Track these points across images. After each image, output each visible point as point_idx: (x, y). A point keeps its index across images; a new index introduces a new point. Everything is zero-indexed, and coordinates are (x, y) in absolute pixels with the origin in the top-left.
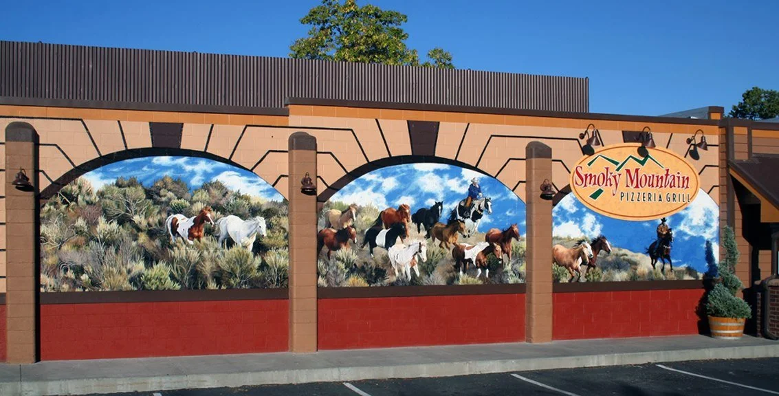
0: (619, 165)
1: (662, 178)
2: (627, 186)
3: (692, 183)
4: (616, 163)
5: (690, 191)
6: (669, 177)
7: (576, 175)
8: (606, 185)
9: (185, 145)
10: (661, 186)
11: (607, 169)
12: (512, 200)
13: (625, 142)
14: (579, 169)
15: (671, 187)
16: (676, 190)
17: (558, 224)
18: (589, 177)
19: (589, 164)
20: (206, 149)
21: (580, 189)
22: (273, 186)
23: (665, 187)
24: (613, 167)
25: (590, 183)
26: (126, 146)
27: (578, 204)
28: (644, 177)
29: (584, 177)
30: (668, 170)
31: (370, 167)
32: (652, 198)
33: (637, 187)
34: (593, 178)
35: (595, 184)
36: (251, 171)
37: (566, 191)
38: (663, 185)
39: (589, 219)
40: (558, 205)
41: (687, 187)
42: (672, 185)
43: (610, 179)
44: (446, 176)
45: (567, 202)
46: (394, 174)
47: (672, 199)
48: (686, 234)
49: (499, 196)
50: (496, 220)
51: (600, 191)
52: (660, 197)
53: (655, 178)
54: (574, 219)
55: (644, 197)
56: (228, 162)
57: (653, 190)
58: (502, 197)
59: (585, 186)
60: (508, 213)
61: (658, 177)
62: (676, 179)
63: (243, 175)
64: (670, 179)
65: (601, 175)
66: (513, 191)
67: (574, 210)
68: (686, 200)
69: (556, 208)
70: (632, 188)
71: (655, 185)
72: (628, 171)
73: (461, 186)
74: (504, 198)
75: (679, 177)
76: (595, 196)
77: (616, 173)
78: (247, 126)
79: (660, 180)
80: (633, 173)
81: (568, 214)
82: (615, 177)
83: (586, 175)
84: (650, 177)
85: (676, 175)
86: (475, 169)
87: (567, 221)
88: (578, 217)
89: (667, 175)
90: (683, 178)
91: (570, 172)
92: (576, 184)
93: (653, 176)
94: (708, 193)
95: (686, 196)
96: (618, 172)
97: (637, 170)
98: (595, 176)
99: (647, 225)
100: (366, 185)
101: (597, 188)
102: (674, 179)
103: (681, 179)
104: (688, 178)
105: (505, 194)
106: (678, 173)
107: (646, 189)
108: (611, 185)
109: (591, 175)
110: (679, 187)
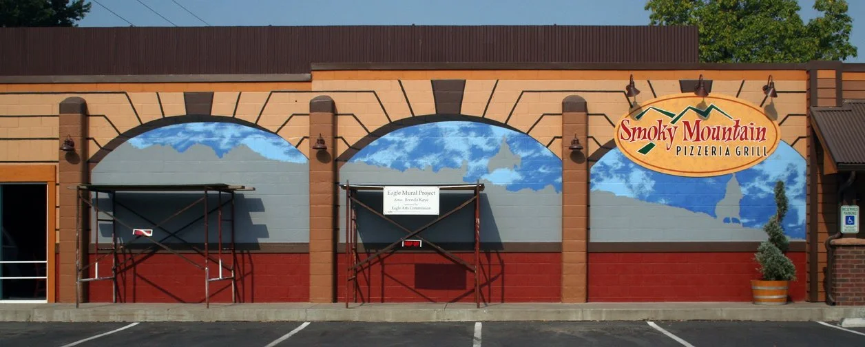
0: (675, 117)
1: (730, 129)
2: (685, 139)
3: (770, 134)
4: (671, 115)
5: (767, 143)
6: (739, 128)
7: (621, 129)
8: (659, 139)
9: (215, 112)
10: (729, 139)
11: (660, 121)
12: (546, 157)
13: (683, 92)
14: (625, 123)
15: (742, 139)
16: (747, 143)
17: (601, 180)
18: (638, 131)
19: (638, 117)
20: (234, 114)
21: (626, 143)
22: (297, 147)
23: (734, 139)
24: (668, 120)
25: (639, 137)
26: (163, 114)
27: (624, 160)
28: (706, 130)
29: (631, 131)
30: (737, 121)
31: (393, 127)
32: (717, 152)
33: (697, 140)
34: (643, 131)
35: (644, 138)
36: (276, 133)
37: (610, 146)
38: (732, 137)
39: (637, 176)
40: (600, 161)
41: (763, 139)
42: (744, 137)
43: (663, 132)
44: (473, 134)
45: (610, 158)
46: (416, 133)
47: (742, 153)
48: (761, 191)
49: (531, 152)
50: (528, 176)
51: (651, 146)
52: (728, 150)
53: (721, 130)
54: (619, 175)
55: (706, 151)
56: (254, 126)
57: (718, 144)
58: (534, 154)
59: (633, 140)
60: (541, 170)
61: (724, 129)
62: (749, 130)
64: (740, 130)
65: (653, 129)
66: (547, 147)
67: (619, 165)
68: (762, 154)
69: (598, 164)
70: (691, 141)
71: (721, 137)
72: (686, 123)
73: (487, 144)
74: (537, 155)
75: (752, 129)
76: (645, 150)
77: (672, 126)
78: (272, 92)
79: (728, 133)
80: (692, 125)
81: (611, 169)
82: (669, 130)
83: (634, 129)
84: (714, 129)
85: (749, 126)
86: (505, 125)
87: (611, 177)
88: (624, 173)
89: (737, 126)
90: (758, 129)
91: (614, 126)
92: (622, 138)
93: (719, 127)
94: (792, 146)
95: (762, 149)
96: (675, 125)
97: (697, 122)
98: (645, 130)
100: (386, 145)
101: (647, 142)
102: (746, 131)
103: (756, 130)
104: (764, 130)
105: (538, 150)
106: (752, 124)
107: (709, 142)
108: (664, 139)
109: (640, 129)
110: (752, 139)
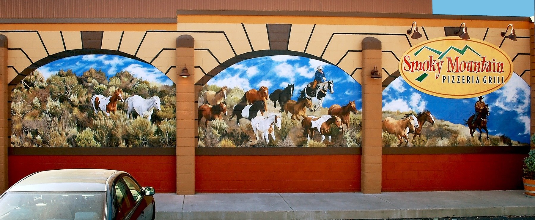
0: (441, 55)
1: (479, 64)
2: (449, 71)
3: (506, 68)
4: (439, 53)
5: (504, 75)
6: (485, 63)
7: (404, 62)
8: (430, 70)
9: (105, 46)
10: (479, 71)
11: (431, 57)
12: (351, 83)
13: (446, 36)
14: (407, 58)
15: (487, 71)
16: (491, 74)
17: (389, 101)
18: (415, 64)
19: (416, 54)
20: (119, 49)
21: (408, 73)
22: (166, 74)
23: (482, 71)
24: (436, 57)
25: (416, 69)
26: (65, 48)
27: (406, 85)
28: (463, 64)
29: (411, 64)
30: (484, 58)
31: (238, 59)
32: (471, 80)
33: (457, 71)
34: (419, 65)
35: (420, 69)
36: (150, 63)
37: (396, 75)
38: (480, 70)
39: (415, 98)
40: (390, 86)
41: (502, 71)
42: (489, 69)
43: (433, 65)
44: (297, 65)
45: (396, 84)
46: (255, 64)
47: (488, 81)
48: (500, 109)
49: (339, 79)
50: (337, 98)
51: (425, 75)
52: (478, 79)
53: (473, 64)
54: (402, 97)
55: (463, 80)
56: (134, 57)
57: (471, 74)
58: (342, 80)
59: (412, 71)
60: (347, 93)
61: (475, 63)
62: (492, 65)
63: (144, 66)
64: (486, 65)
65: (426, 63)
66: (351, 75)
67: (403, 90)
68: (501, 82)
69: (387, 89)
70: (452, 73)
71: (473, 69)
72: (450, 59)
73: (308, 72)
74: (344, 81)
75: (494, 64)
76: (420, 79)
77: (438, 61)
78: (147, 32)
79: (478, 66)
80: (453, 61)
81: (397, 93)
82: (438, 64)
83: (413, 63)
84: (469, 63)
85: (492, 61)
86: (320, 59)
87: (397, 99)
88: (406, 95)
89: (484, 62)
90: (498, 64)
91: (399, 61)
92: (405, 69)
93: (472, 62)
94: (521, 76)
95: (501, 78)
96: (441, 60)
97: (457, 58)
98: (421, 63)
99: (466, 101)
100: (234, 72)
101: (422, 72)
102: (490, 65)
103: (496, 65)
104: (502, 64)
105: (345, 78)
106: (494, 60)
107: (465, 73)
108: (434, 70)
109: (417, 62)
110: (494, 71)
